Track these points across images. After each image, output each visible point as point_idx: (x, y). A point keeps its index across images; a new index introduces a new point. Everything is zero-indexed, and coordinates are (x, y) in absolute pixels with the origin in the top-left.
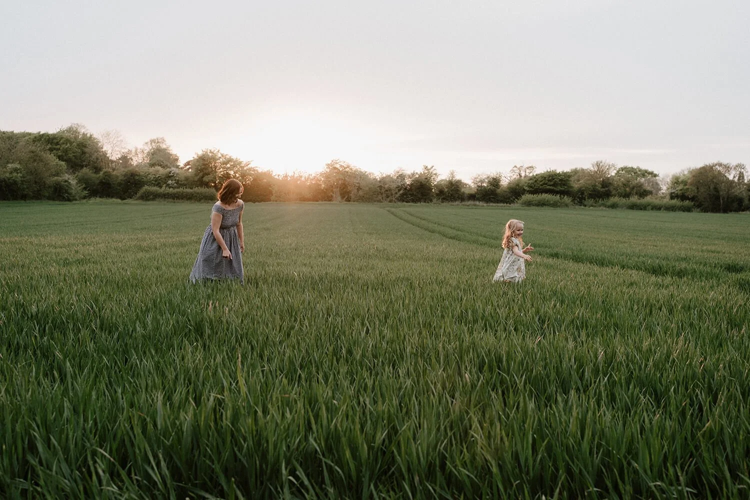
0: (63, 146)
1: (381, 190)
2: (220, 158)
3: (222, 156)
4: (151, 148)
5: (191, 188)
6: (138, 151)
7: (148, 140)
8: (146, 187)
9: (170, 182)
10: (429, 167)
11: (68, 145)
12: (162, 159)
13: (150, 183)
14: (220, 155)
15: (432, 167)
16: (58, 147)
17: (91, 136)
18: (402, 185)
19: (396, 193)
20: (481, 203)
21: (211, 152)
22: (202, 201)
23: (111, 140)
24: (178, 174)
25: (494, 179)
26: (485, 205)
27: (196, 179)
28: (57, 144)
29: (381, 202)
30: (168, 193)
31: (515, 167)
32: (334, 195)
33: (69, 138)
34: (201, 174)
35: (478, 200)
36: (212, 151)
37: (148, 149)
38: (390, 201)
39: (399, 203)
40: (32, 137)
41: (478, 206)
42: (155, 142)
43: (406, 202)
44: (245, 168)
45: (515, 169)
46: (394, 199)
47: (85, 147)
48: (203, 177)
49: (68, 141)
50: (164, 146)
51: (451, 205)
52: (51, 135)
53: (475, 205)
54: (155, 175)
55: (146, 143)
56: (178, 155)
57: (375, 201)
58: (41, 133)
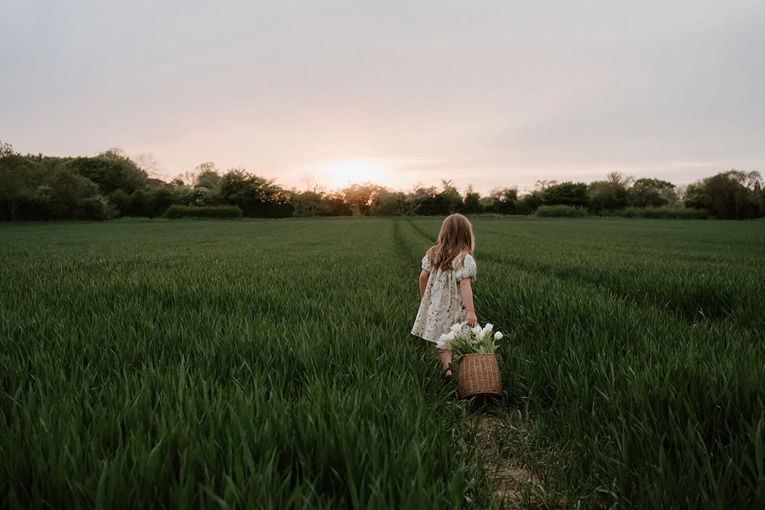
0: (100, 169)
1: (399, 204)
2: (245, 176)
3: (248, 175)
4: (201, 171)
5: (216, 206)
7: (199, 165)
8: (173, 206)
9: (198, 200)
10: (447, 182)
11: (105, 168)
13: (178, 202)
14: (245, 174)
15: (450, 181)
16: (95, 170)
17: (128, 159)
18: (420, 199)
19: (414, 207)
20: (498, 215)
21: (236, 171)
22: (227, 218)
23: (145, 162)
24: (205, 193)
25: (511, 191)
26: (502, 216)
27: (222, 197)
28: (95, 167)
29: (400, 216)
30: (194, 211)
32: (354, 210)
33: (105, 161)
34: (227, 192)
35: (496, 212)
37: (198, 173)
38: (409, 215)
39: (417, 217)
40: (72, 161)
41: (495, 217)
42: (205, 166)
43: (425, 215)
44: (269, 186)
45: (538, 183)
46: (412, 213)
47: (121, 169)
48: (229, 194)
49: (105, 164)
50: (213, 170)
52: (90, 159)
53: (492, 217)
54: (184, 194)
55: (197, 168)
57: (394, 215)
58: (82, 157)
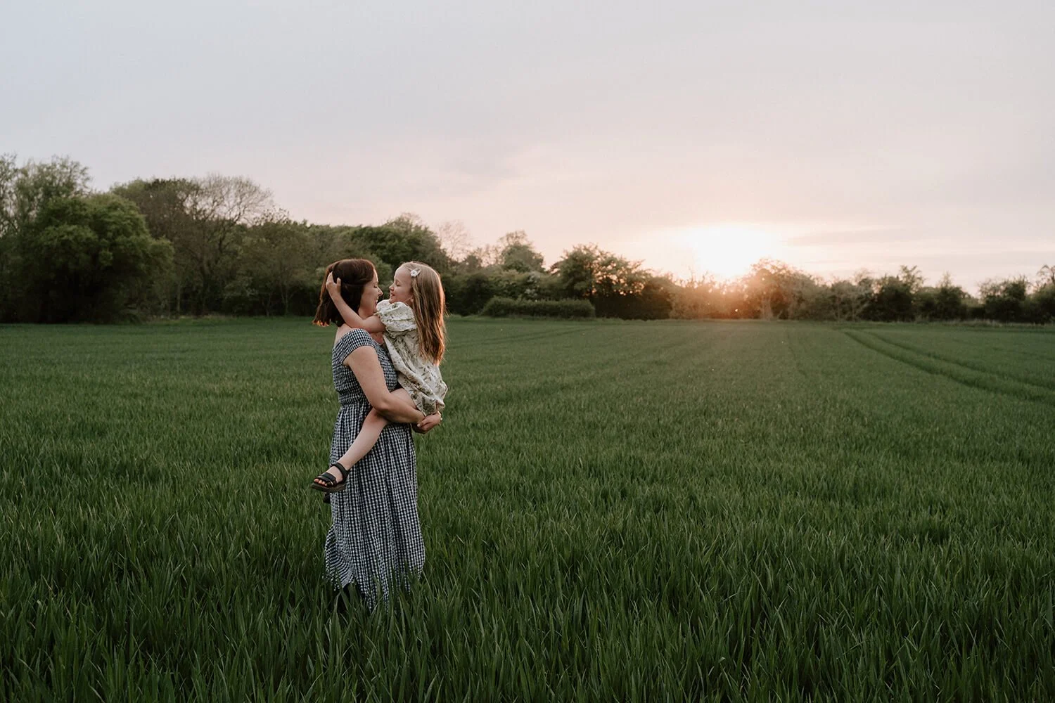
0: (390, 243)
1: (834, 301)
2: (598, 257)
3: (602, 254)
4: (507, 245)
5: (557, 300)
6: (490, 249)
7: (504, 235)
8: (496, 298)
9: (528, 291)
10: (909, 269)
11: (397, 241)
12: (521, 260)
13: (501, 293)
14: (597, 253)
15: (915, 268)
16: (383, 244)
17: (426, 229)
18: (866, 294)
19: (858, 307)
20: (994, 323)
21: (585, 249)
22: (572, 317)
23: (452, 234)
24: (539, 280)
25: (1015, 285)
26: (1001, 325)
27: (565, 286)
28: (383, 240)
29: (835, 320)
30: (525, 306)
31: (1046, 266)
32: (763, 310)
33: (397, 232)
34: (571, 280)
35: (991, 317)
36: (587, 247)
37: (503, 246)
38: (849, 319)
39: (863, 322)
40: (351, 231)
41: (989, 326)
42: (512, 237)
43: (874, 320)
44: (633, 272)
45: (1045, 269)
46: (854, 316)
47: (417, 243)
48: (573, 284)
49: (396, 236)
50: (523, 242)
51: (945, 325)
52: (376, 228)
53: (985, 326)
54: (508, 281)
55: (501, 239)
56: (542, 254)
57: (825, 319)
58: (363, 226)
